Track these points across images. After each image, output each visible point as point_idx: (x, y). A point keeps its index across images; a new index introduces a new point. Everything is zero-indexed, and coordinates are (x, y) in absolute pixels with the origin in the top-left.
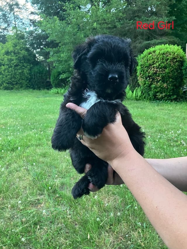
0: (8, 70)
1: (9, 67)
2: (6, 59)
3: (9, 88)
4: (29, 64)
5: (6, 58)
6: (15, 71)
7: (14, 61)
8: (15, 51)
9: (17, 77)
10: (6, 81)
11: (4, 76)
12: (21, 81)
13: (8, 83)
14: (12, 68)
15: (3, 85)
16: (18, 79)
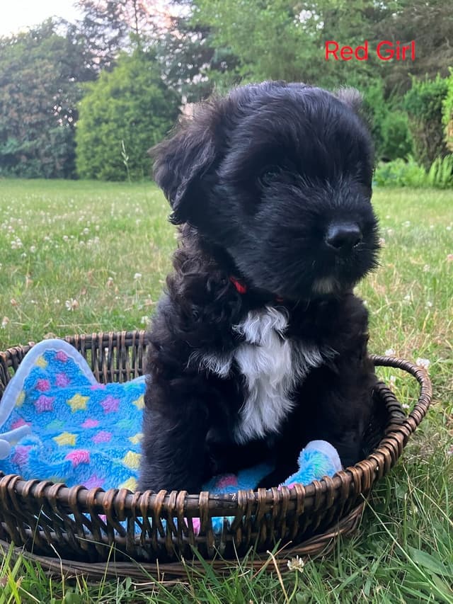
0: (116, 133)
1: (119, 127)
2: (112, 106)
3: (117, 176)
4: (163, 119)
5: (114, 103)
6: (131, 135)
7: (132, 112)
8: (133, 87)
9: (137, 151)
10: (110, 161)
11: (107, 149)
12: (144, 161)
13: (114, 166)
14: (127, 128)
15: (102, 170)
16: (138, 155)
